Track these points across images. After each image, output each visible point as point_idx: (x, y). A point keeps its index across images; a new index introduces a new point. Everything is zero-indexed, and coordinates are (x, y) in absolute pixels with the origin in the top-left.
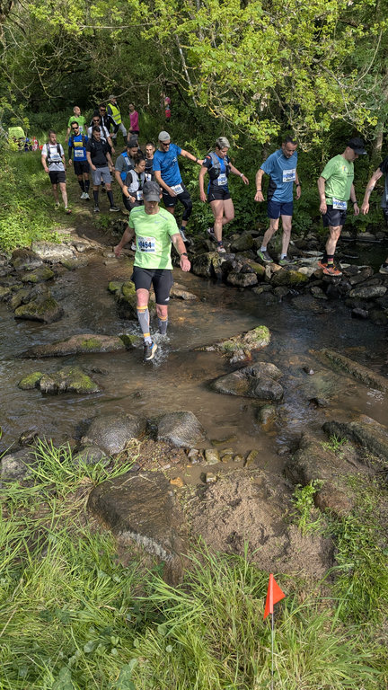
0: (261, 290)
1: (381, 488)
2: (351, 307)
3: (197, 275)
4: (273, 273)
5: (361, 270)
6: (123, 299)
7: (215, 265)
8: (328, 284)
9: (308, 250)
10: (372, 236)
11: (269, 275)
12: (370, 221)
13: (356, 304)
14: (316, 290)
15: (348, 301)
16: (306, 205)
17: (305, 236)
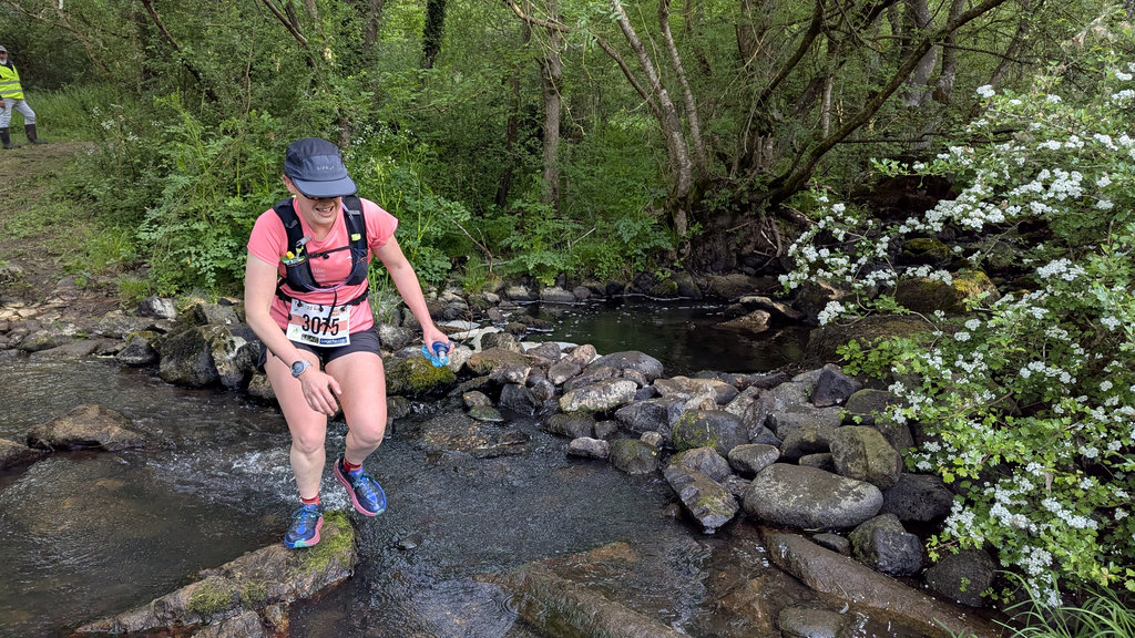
2: (563, 435)
3: (172, 383)
5: (565, 351)
7: (217, 355)
8: (502, 386)
9: (447, 320)
10: (567, 294)
13: (575, 426)
14: (477, 399)
15: (554, 421)
17: (439, 293)
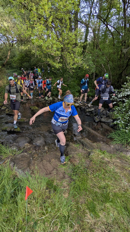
1: (87, 157)
2: (86, 113)
12: (92, 95)
13: (87, 112)
14: (79, 109)
16: (78, 91)
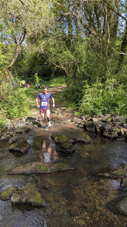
0: (121, 140)
3: (89, 132)
4: (125, 133)
6: (58, 142)
7: (97, 127)
11: (123, 133)
